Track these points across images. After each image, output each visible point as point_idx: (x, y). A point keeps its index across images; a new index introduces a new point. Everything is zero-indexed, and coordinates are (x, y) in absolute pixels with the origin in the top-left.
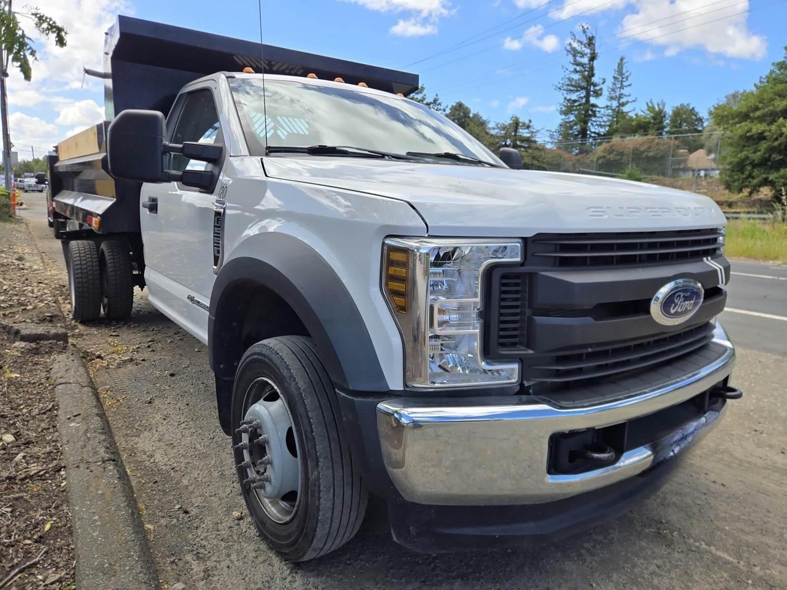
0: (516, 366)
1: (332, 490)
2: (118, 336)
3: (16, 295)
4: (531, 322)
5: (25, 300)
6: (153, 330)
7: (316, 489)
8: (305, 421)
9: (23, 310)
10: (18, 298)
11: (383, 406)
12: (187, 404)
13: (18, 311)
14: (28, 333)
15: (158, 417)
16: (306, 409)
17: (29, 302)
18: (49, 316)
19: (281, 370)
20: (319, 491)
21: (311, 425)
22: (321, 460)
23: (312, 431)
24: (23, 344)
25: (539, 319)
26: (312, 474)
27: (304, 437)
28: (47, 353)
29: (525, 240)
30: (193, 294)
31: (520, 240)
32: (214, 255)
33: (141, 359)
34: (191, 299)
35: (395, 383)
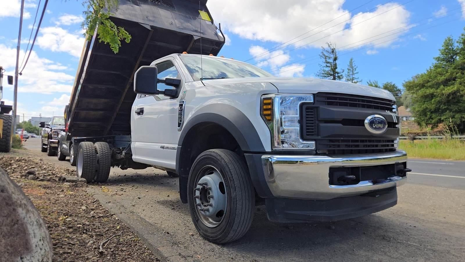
0: (314, 142)
1: (241, 201)
4: (318, 126)
7: (235, 200)
8: (229, 173)
10: (51, 172)
11: (264, 157)
12: (152, 206)
14: (70, 179)
15: (140, 210)
16: (229, 169)
20: (237, 201)
21: (232, 175)
22: (237, 188)
23: (233, 177)
25: (322, 125)
26: (233, 194)
27: (229, 180)
28: (81, 187)
29: (314, 94)
30: (163, 145)
31: (312, 94)
32: (178, 123)
34: (163, 147)
35: (268, 149)
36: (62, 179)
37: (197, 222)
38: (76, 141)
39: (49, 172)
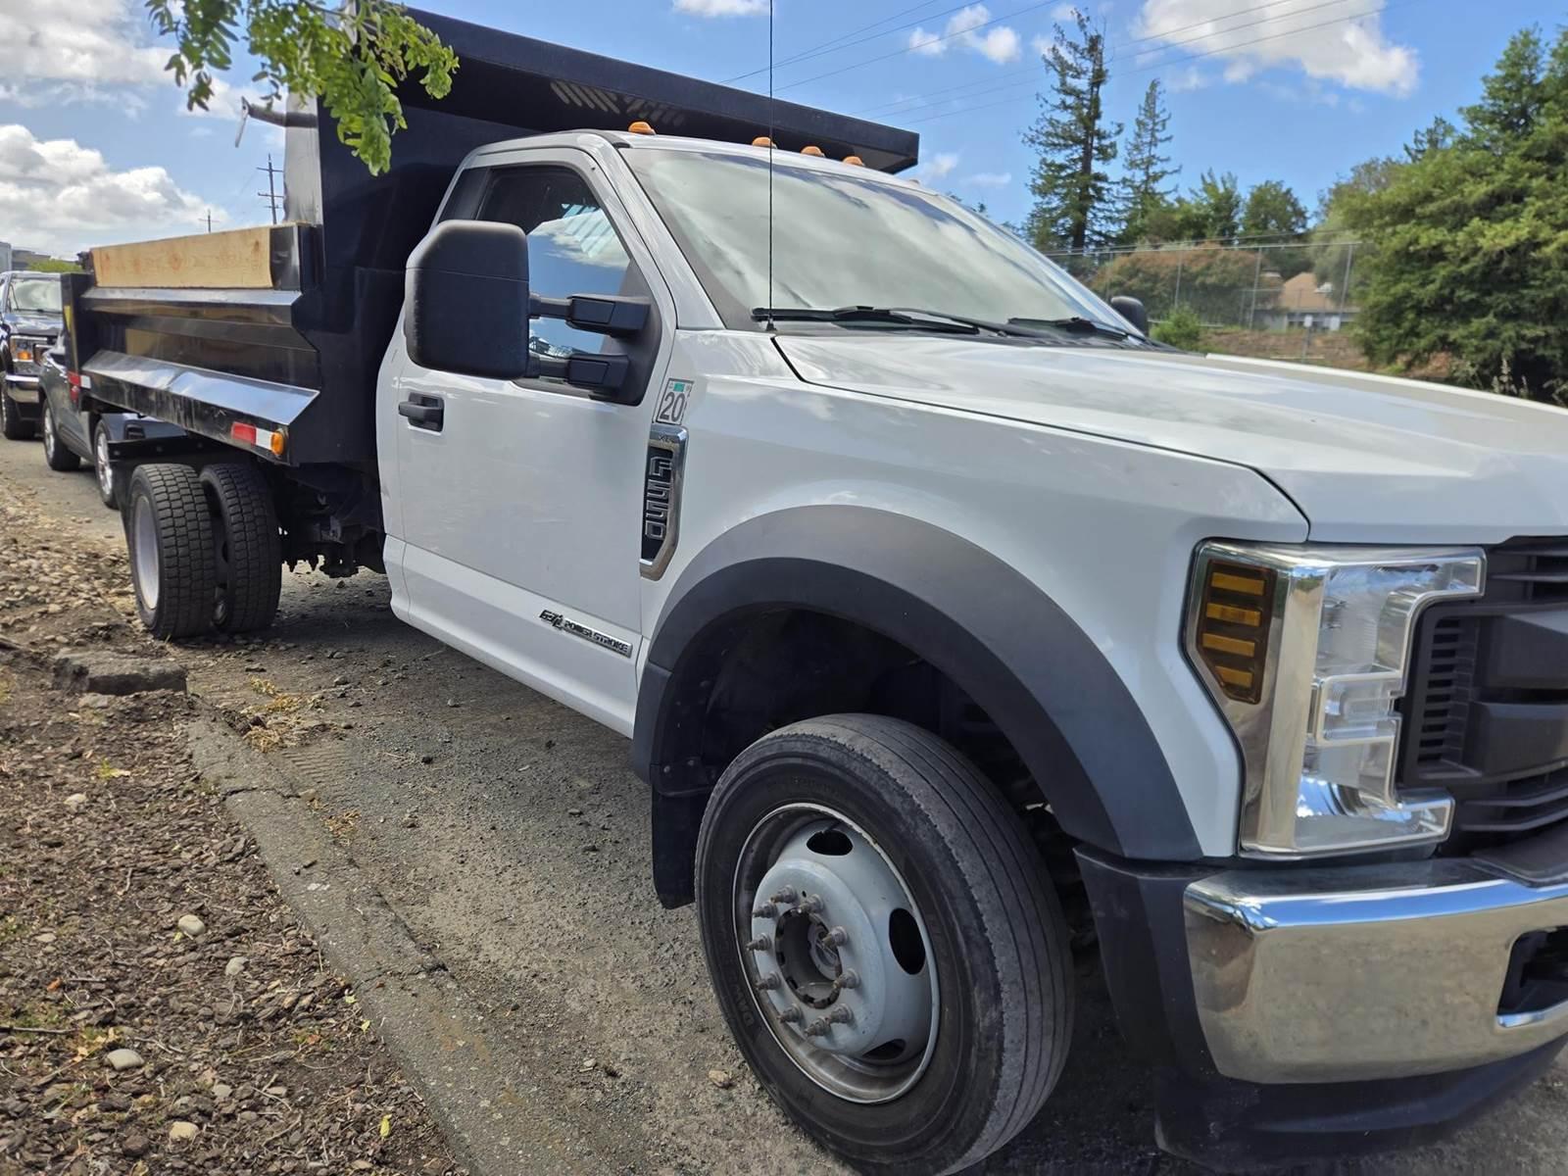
0: (1446, 804)
1: (1024, 1049)
2: (263, 670)
3: (16, 580)
4: (1476, 713)
5: (38, 591)
6: (331, 656)
7: (993, 1044)
8: (963, 907)
9: (42, 613)
10: (21, 586)
11: (1200, 887)
12: (494, 828)
13: (32, 616)
14: (105, 674)
15: (446, 859)
16: (964, 881)
17: (47, 595)
18: (102, 628)
19: (887, 797)
20: (1001, 1049)
21: (978, 916)
22: (1005, 987)
23: (982, 929)
24: (103, 700)
25: (1497, 709)
26: (984, 1016)
27: (961, 939)
28: (161, 718)
29: (1491, 550)
30: (555, 609)
31: (1482, 550)
32: (644, 537)
33: (343, 725)
34: (556, 621)
35: (1215, 842)
36: (69, 670)
37: (753, 1038)
38: (117, 453)
39: (11, 588)
